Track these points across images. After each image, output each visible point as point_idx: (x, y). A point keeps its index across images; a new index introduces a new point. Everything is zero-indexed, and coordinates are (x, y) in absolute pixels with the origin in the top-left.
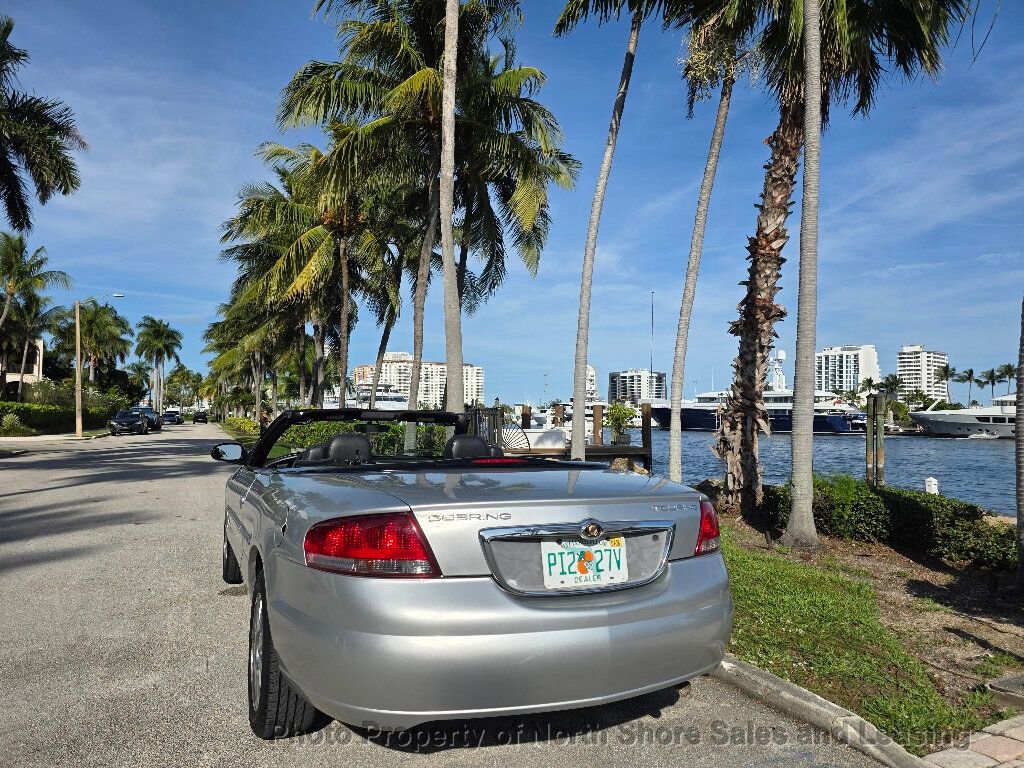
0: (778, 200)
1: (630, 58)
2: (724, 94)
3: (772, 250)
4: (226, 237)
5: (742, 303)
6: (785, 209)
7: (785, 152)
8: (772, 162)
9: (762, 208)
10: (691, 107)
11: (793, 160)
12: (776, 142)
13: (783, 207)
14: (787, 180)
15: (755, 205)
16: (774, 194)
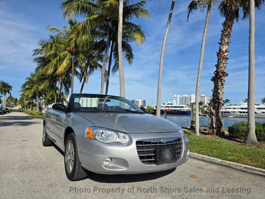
0: (226, 41)
1: (174, 2)
2: (208, 10)
3: (225, 56)
4: (34, 54)
5: (215, 72)
6: (228, 44)
7: (229, 27)
8: (223, 30)
9: (221, 44)
10: (188, 18)
11: (231, 30)
12: (225, 24)
13: (228, 43)
14: (229, 35)
15: (218, 43)
16: (225, 39)
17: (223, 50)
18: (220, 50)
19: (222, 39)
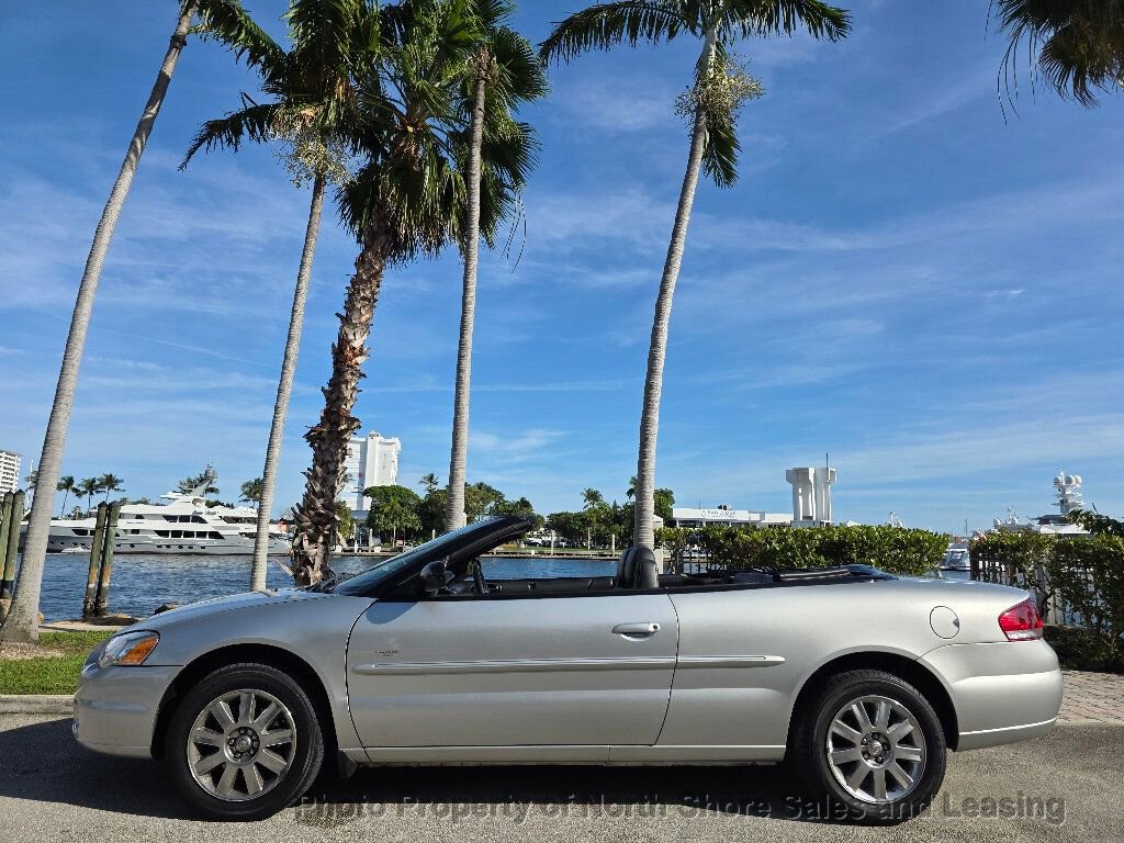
0: (363, 319)
3: (357, 364)
8: (356, 278)
9: (346, 320)
11: (378, 286)
12: (361, 262)
13: (367, 326)
14: (371, 301)
15: (338, 315)
16: (363, 311)
17: (357, 344)
18: (343, 341)
19: (350, 306)
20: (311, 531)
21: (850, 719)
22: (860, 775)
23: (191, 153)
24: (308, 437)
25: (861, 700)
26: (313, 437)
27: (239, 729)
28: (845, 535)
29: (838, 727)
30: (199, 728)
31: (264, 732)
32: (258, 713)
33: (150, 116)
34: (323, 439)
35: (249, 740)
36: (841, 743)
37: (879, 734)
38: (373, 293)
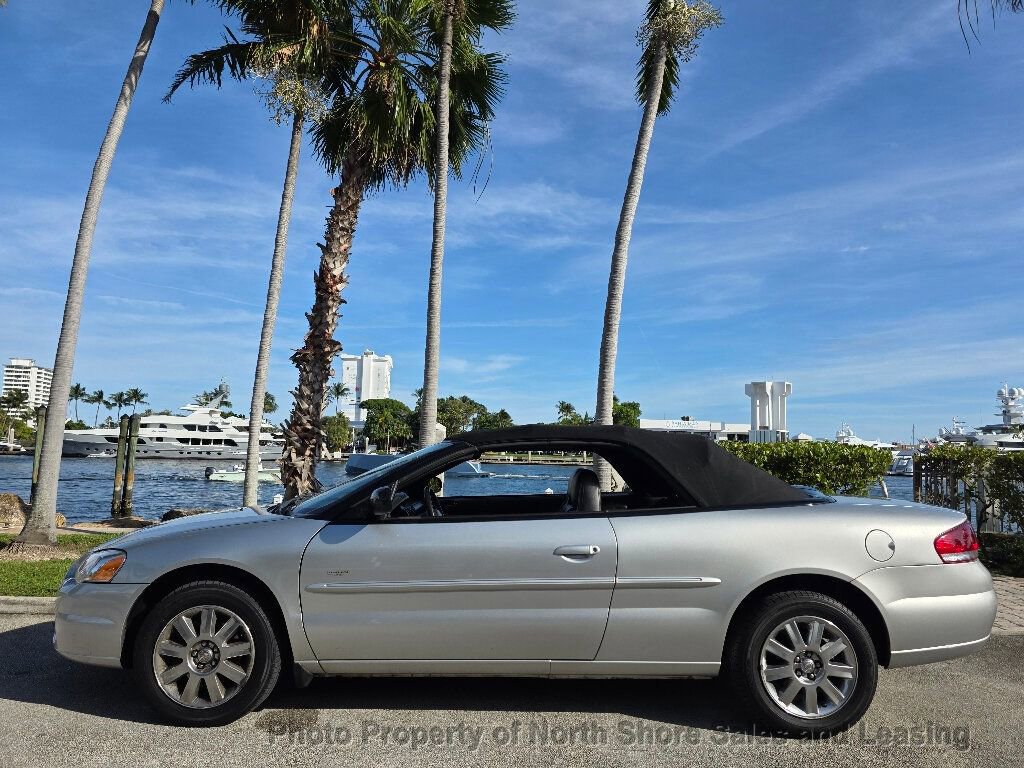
0: (342, 248)
1: (153, 18)
2: (298, 128)
3: (337, 291)
8: (335, 210)
9: (326, 250)
11: (356, 217)
12: (338, 193)
13: (346, 255)
14: (349, 231)
15: (319, 245)
16: (342, 241)
17: (336, 272)
18: (324, 270)
19: (330, 237)
20: (298, 445)
21: (783, 638)
22: (792, 691)
23: (175, 87)
24: (294, 359)
25: (795, 620)
26: (299, 359)
27: (202, 642)
28: (792, 451)
29: (772, 645)
30: (163, 640)
31: (224, 645)
32: (217, 628)
33: (142, 54)
34: (308, 361)
35: (210, 652)
36: (774, 660)
37: (812, 653)
38: (351, 224)
